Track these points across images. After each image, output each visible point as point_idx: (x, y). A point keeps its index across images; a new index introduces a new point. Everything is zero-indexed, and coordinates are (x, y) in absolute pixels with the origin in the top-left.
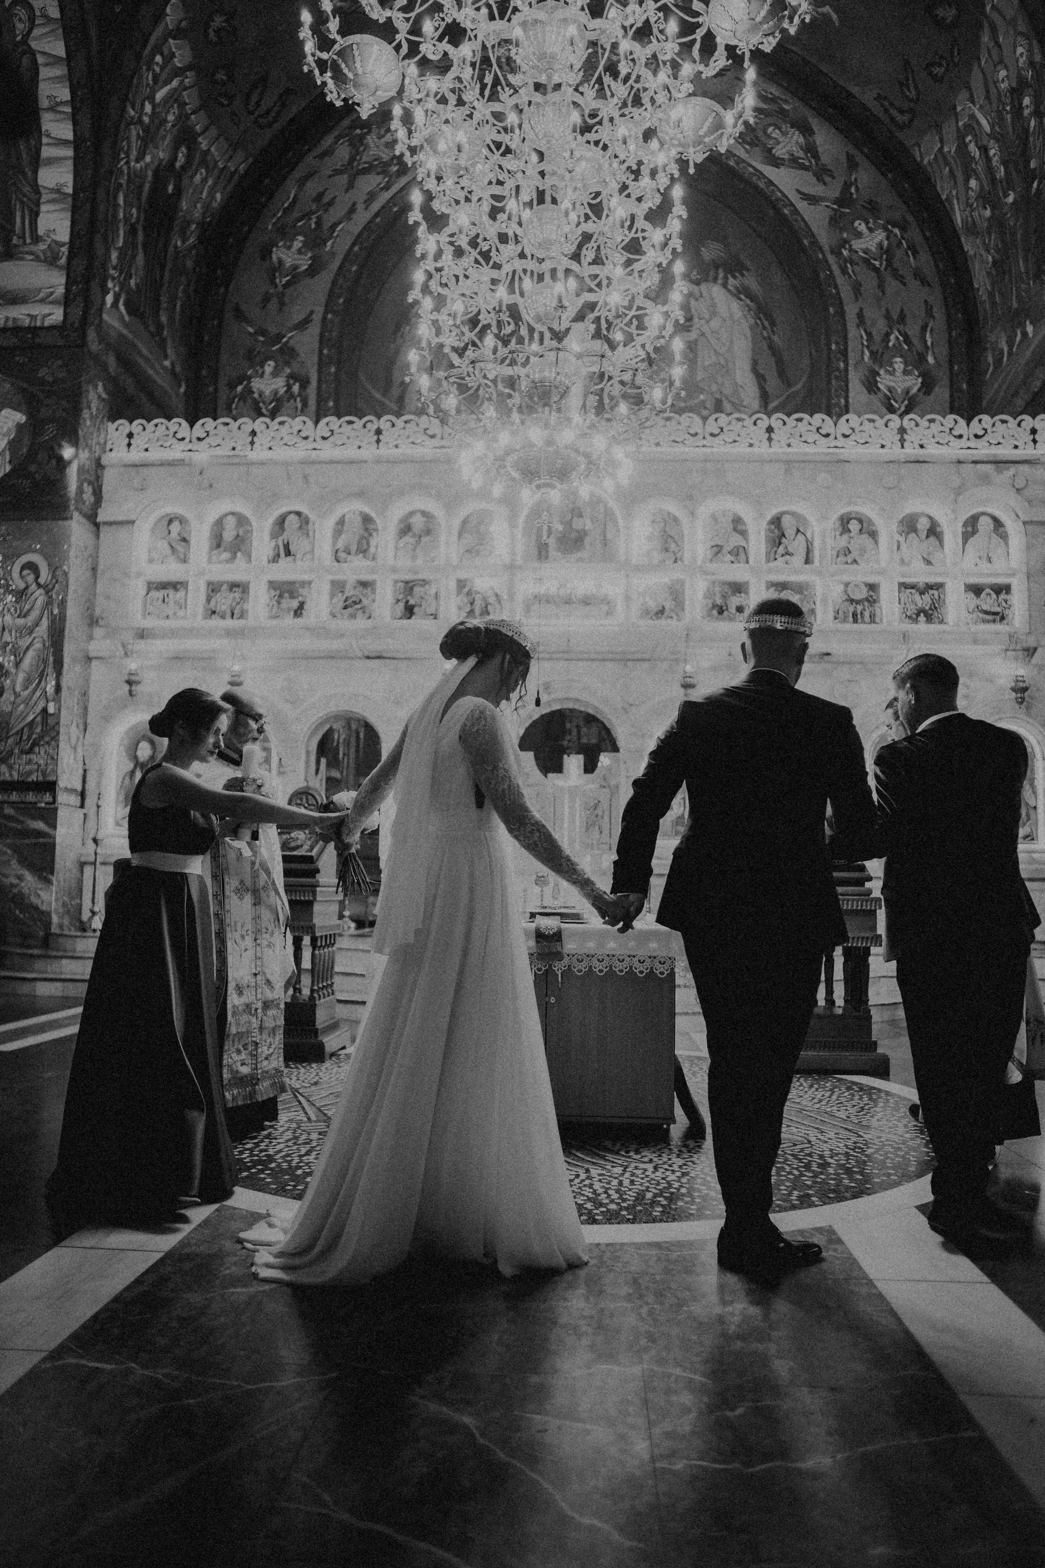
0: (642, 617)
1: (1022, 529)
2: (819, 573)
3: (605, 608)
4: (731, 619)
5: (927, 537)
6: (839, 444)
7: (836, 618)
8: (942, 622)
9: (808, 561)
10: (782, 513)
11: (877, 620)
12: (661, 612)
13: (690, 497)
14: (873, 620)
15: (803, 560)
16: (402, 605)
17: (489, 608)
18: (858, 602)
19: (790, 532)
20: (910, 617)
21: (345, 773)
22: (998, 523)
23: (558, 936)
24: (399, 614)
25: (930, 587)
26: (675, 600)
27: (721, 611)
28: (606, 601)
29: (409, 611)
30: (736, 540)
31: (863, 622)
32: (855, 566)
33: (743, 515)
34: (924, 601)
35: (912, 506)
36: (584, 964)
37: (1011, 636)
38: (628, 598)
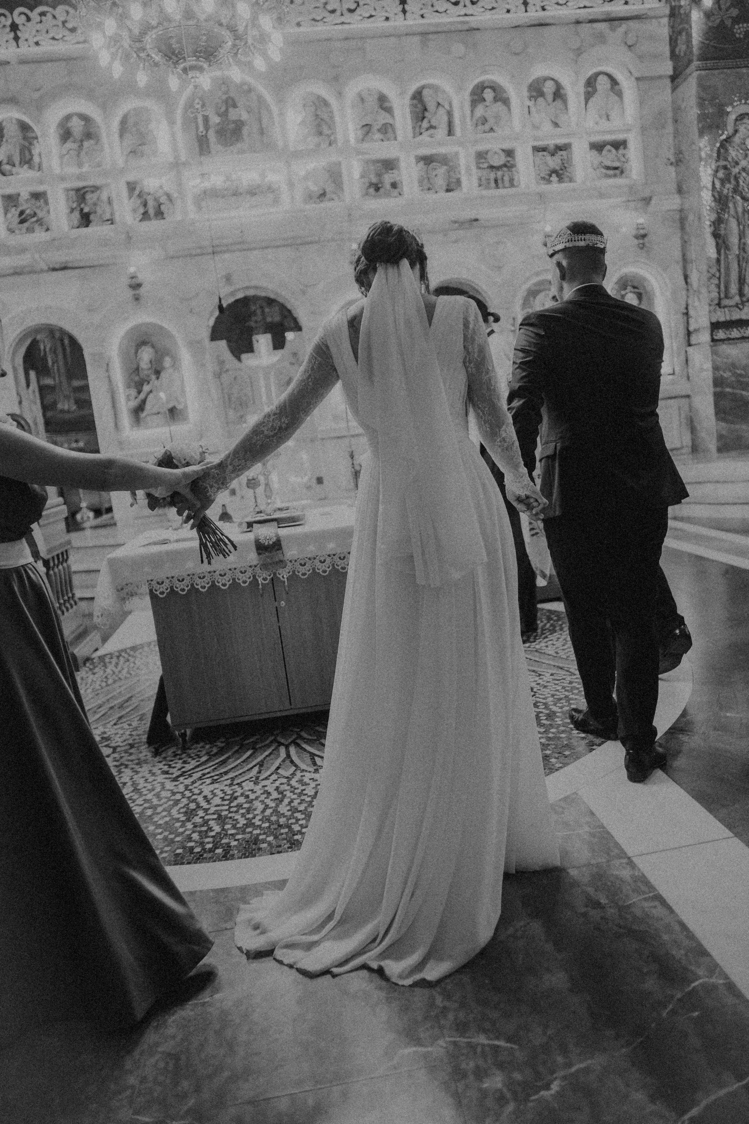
0: (305, 202)
1: (635, 84)
2: (461, 144)
3: (271, 196)
4: (388, 195)
5: (554, 100)
6: (469, 12)
7: (480, 185)
8: (571, 180)
9: (450, 132)
10: (423, 87)
11: (515, 183)
12: (323, 195)
13: (336, 79)
14: (512, 185)
15: (446, 132)
16: (77, 214)
17: (163, 207)
18: (498, 168)
19: (431, 106)
20: (543, 178)
21: (57, 379)
22: (614, 82)
23: (277, 545)
24: (76, 223)
25: (559, 148)
26: (334, 182)
27: (377, 189)
28: (270, 189)
29: (86, 220)
30: (383, 118)
31: (504, 187)
32: (492, 134)
33: (386, 91)
34: (553, 162)
35: (539, 71)
36: (308, 567)
37: (631, 187)
38: (291, 185)
